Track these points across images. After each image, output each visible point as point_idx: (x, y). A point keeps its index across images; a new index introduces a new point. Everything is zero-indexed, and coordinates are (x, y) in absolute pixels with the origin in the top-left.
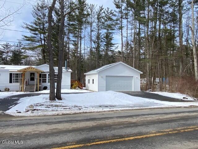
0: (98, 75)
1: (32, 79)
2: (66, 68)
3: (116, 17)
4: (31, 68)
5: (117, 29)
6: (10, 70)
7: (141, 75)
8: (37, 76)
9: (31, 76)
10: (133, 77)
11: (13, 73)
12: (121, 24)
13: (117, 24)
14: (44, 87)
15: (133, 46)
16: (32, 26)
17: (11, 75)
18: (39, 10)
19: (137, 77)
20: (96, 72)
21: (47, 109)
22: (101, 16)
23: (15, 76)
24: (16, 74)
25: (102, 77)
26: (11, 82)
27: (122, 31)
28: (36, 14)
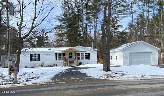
0: (122, 52)
1: (71, 57)
2: (93, 48)
3: (126, 4)
4: (71, 49)
5: (129, 13)
6: (56, 51)
7: (159, 51)
8: (73, 55)
9: (69, 55)
10: (151, 53)
11: (57, 53)
12: (131, 9)
13: (128, 9)
14: (80, 63)
15: (136, 27)
16: (61, 18)
17: (56, 54)
18: (65, 4)
19: (155, 53)
20: (121, 50)
21: (121, 76)
22: (113, 4)
23: (59, 55)
24: (60, 54)
25: (126, 54)
26: (56, 60)
27: (132, 15)
28: (63, 8)
